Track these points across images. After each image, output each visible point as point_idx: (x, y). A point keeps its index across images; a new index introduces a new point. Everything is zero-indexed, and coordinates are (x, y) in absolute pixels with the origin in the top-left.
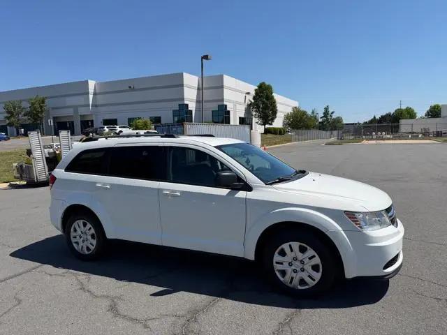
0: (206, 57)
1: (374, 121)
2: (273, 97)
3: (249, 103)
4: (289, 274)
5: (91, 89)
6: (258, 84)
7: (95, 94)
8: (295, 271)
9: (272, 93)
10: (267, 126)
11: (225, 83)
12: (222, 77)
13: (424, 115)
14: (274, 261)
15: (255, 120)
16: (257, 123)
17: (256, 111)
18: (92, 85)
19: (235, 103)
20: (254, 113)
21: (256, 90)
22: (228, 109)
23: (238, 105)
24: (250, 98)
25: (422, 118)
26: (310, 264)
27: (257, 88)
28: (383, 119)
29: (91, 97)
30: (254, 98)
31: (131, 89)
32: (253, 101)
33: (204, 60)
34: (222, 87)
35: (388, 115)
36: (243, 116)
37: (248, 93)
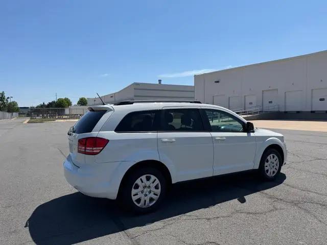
1: (43, 106)
13: (76, 104)
25: (75, 105)
28: (50, 105)
35: (54, 102)
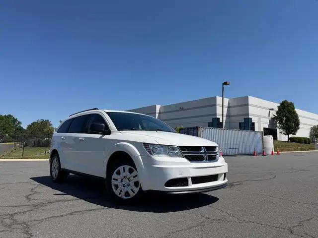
0: (226, 83)
2: (295, 112)
3: (273, 117)
4: (120, 187)
5: (158, 111)
6: (281, 102)
7: (159, 113)
8: (124, 186)
9: (294, 109)
10: (291, 136)
11: (250, 102)
12: (247, 98)
14: (113, 178)
15: (279, 130)
16: (281, 133)
17: (279, 123)
18: (158, 107)
19: (259, 117)
20: (278, 125)
21: (278, 107)
22: (253, 121)
23: (262, 119)
24: (274, 113)
26: (133, 181)
27: (279, 105)
29: (157, 115)
30: (277, 113)
31: (182, 109)
32: (276, 115)
33: (224, 85)
34: (247, 105)
36: (267, 127)
37: (272, 109)
